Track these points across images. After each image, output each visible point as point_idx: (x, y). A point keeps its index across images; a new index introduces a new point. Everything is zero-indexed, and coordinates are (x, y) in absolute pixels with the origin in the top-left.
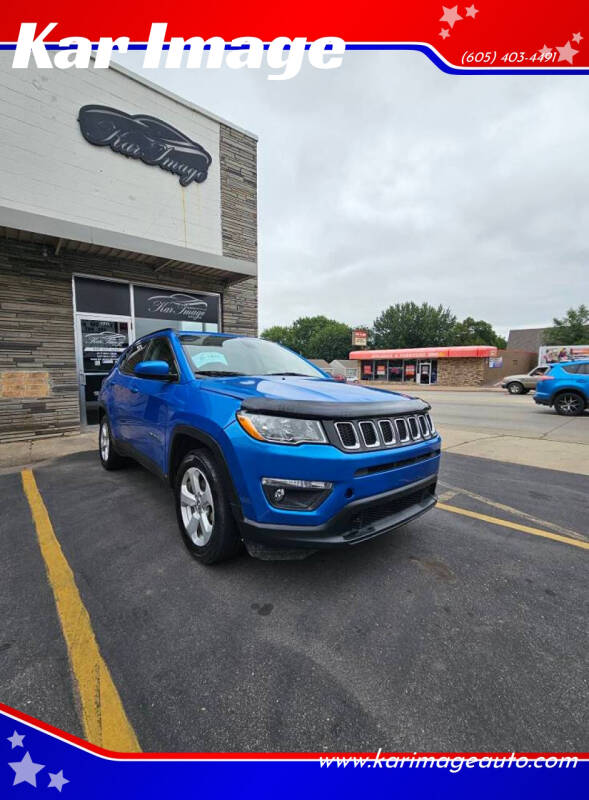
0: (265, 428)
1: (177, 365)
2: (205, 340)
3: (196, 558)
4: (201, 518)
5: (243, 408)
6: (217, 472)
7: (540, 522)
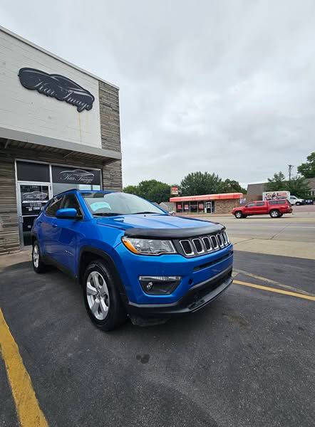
0: (138, 246)
1: (81, 210)
2: (95, 195)
3: (98, 328)
4: (101, 302)
5: (125, 235)
6: (110, 274)
7: (284, 286)
